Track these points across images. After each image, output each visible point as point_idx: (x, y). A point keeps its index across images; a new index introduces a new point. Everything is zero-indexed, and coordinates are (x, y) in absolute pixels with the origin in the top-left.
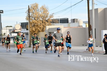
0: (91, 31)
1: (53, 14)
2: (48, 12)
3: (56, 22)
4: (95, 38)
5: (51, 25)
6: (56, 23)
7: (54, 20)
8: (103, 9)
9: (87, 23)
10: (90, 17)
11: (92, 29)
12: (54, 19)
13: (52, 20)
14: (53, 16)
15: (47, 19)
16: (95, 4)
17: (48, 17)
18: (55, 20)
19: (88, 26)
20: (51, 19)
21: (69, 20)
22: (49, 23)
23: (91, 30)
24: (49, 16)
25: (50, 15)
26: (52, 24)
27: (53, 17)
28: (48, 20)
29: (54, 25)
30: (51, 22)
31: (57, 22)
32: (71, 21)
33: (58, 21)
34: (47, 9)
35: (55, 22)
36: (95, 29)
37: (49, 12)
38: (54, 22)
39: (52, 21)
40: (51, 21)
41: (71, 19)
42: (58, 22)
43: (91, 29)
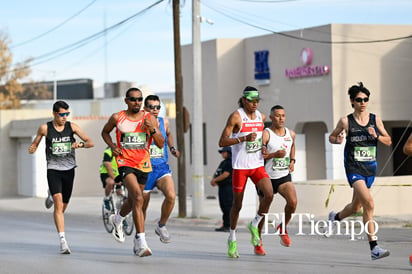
0: (187, 136)
1: (31, 63)
2: (6, 54)
3: (40, 93)
4: (205, 163)
5: (20, 107)
6: (40, 98)
7: (32, 87)
8: (236, 43)
9: (169, 101)
10: (184, 74)
11: (191, 126)
12: (31, 84)
13: (24, 85)
14: (30, 72)
15: (3, 83)
16: (203, 19)
17: (10, 75)
18: (36, 88)
19: (173, 114)
20: (20, 81)
21: (98, 86)
22: (13, 97)
23: (185, 131)
24: (12, 68)
25: (18, 64)
26: (23, 102)
27: (27, 75)
28: (7, 88)
29: (32, 106)
30: (20, 96)
31: (44, 95)
32: (106, 91)
33: (52, 89)
34: (5, 38)
35: (36, 94)
36: (204, 125)
37: (11, 55)
38: (31, 93)
39: (26, 92)
40: (21, 90)
41: (106, 85)
42: (49, 94)
43: (187, 124)
